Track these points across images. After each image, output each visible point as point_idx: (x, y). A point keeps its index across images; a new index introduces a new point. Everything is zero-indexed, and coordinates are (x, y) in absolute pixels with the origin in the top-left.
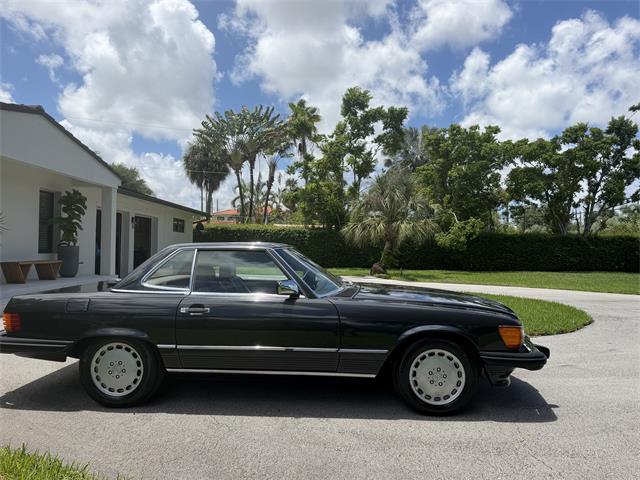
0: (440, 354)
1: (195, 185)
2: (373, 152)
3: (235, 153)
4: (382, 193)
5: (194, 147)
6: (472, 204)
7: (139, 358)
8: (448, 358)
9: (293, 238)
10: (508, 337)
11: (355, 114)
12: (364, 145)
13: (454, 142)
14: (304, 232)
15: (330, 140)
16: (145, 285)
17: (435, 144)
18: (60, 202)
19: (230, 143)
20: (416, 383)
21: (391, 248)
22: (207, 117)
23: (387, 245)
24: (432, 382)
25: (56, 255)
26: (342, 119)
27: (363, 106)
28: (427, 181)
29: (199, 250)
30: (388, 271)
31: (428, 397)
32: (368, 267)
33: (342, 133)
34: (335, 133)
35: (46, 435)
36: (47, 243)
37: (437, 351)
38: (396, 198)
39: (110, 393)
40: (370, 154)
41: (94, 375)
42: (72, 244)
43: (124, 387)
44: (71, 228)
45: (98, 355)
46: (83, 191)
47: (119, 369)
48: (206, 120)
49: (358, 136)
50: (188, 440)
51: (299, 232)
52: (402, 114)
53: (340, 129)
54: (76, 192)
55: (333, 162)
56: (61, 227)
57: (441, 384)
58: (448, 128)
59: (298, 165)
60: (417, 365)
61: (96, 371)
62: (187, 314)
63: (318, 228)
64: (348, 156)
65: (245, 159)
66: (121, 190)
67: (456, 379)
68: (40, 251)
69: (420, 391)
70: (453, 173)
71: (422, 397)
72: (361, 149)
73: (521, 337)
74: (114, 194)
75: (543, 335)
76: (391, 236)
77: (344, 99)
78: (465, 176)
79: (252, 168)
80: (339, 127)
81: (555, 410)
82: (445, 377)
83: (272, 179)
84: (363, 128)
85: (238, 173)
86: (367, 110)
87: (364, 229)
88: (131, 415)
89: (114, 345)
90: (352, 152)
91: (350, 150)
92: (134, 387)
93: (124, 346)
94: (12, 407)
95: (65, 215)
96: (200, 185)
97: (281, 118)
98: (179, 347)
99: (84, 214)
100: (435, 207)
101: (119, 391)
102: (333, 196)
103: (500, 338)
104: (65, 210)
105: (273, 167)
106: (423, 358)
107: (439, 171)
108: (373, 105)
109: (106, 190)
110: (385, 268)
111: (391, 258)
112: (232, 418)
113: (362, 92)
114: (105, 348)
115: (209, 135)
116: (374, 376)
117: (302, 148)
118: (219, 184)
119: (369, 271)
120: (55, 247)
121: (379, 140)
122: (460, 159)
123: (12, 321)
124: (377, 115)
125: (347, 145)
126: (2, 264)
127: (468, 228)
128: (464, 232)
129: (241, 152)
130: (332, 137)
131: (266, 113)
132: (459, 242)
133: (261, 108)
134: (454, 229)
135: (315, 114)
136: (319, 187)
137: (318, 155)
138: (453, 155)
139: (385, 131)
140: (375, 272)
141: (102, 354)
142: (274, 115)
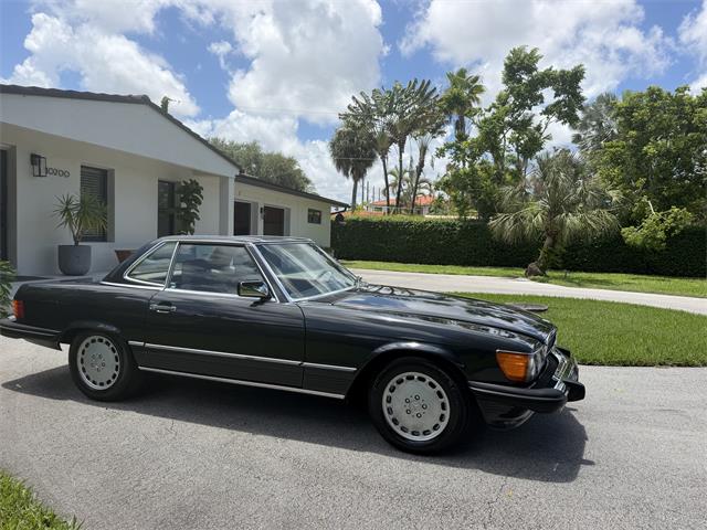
0: (420, 379)
1: (341, 173)
2: (543, 126)
3: (383, 135)
5: (340, 133)
6: (677, 191)
7: (117, 353)
8: (430, 384)
9: (441, 231)
11: (520, 80)
12: (530, 119)
13: (653, 109)
14: (454, 224)
15: (488, 115)
16: (127, 277)
17: (628, 112)
18: (179, 192)
19: (378, 127)
20: (390, 411)
21: (553, 245)
22: (354, 98)
23: (548, 241)
24: (408, 412)
26: (504, 87)
27: (530, 69)
28: (616, 160)
29: (181, 243)
30: (548, 273)
31: (405, 430)
32: (523, 265)
33: (503, 104)
34: (494, 106)
37: (417, 375)
38: (560, 183)
39: (94, 386)
40: (538, 128)
41: (80, 366)
43: (105, 381)
44: (189, 218)
45: (83, 346)
47: (103, 364)
49: (522, 106)
51: (448, 224)
52: (577, 75)
53: (502, 101)
54: (194, 182)
55: (490, 141)
56: (178, 217)
57: (419, 416)
58: (645, 91)
59: (448, 146)
60: (392, 390)
61: (82, 362)
62: (155, 311)
63: (471, 220)
64: (509, 133)
65: (392, 141)
66: (240, 179)
67: (438, 411)
69: (395, 422)
70: (650, 149)
71: (397, 429)
72: (527, 122)
73: (529, 368)
74: (232, 183)
76: (554, 231)
77: (506, 64)
78: (667, 154)
79: (401, 151)
80: (499, 98)
81: (583, 469)
82: (425, 407)
83: (422, 164)
84: (528, 96)
85: (383, 158)
86: (534, 73)
87: (516, 221)
89: (96, 338)
90: (515, 127)
91: (510, 125)
92: (113, 381)
93: (105, 340)
95: (184, 205)
96: (346, 174)
97: (438, 90)
98: (147, 345)
99: (200, 204)
100: (615, 195)
101: (101, 384)
102: (489, 182)
103: (497, 366)
104: (184, 200)
105: (424, 150)
106: (400, 381)
107: (630, 148)
108: (541, 67)
109: (224, 180)
110: (543, 269)
111: (552, 256)
113: (529, 52)
114: (88, 340)
115: (355, 117)
116: (342, 397)
117: (460, 126)
118: (365, 171)
119: (523, 272)
121: (547, 112)
122: (663, 131)
123: (18, 308)
124: (548, 79)
125: (507, 119)
126: (117, 252)
127: (669, 221)
128: (662, 226)
129: (389, 135)
130: (490, 110)
131: (421, 87)
132: (655, 239)
133: (416, 81)
134: (647, 223)
135: (477, 84)
136: (474, 171)
137: (474, 133)
138: (651, 127)
139: (557, 99)
140: (530, 274)
141: (87, 345)
142: (429, 89)
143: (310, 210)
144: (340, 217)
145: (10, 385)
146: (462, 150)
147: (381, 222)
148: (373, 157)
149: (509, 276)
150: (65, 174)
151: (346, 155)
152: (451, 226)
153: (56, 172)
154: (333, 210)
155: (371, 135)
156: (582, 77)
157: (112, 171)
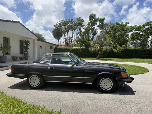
0: (107, 79)
1: (55, 38)
2: (97, 29)
3: (64, 30)
4: (99, 40)
5: (54, 29)
6: (122, 42)
7: (39, 79)
8: (109, 80)
9: (78, 51)
10: (123, 75)
11: (92, 20)
12: (94, 28)
13: (117, 26)
15: (87, 27)
16: (40, 62)
17: (112, 28)
18: (24, 43)
19: (63, 28)
20: (101, 85)
21: (101, 53)
22: (58, 22)
23: (100, 52)
24: (105, 85)
25: (24, 55)
26: (89, 21)
28: (110, 36)
29: (52, 55)
30: (100, 58)
31: (104, 89)
32: (95, 57)
33: (89, 25)
34: (87, 25)
35: (20, 94)
36: (21, 52)
37: (106, 78)
38: (102, 41)
39: (33, 86)
40: (96, 30)
41: (30, 82)
42: (27, 52)
43: (36, 85)
44: (26, 49)
45: (30, 78)
46: (29, 40)
47: (35, 81)
49: (93, 25)
50: (49, 96)
51: (79, 49)
52: (103, 19)
54: (28, 41)
55: (87, 32)
56: (24, 49)
57: (107, 86)
58: (116, 23)
59: (78, 33)
60: (101, 81)
61: (30, 81)
62: (49, 69)
63: (83, 48)
64: (90, 31)
67: (110, 85)
68: (20, 54)
69: (102, 87)
70: (117, 34)
71: (102, 89)
73: (126, 75)
74: (36, 41)
75: (136, 74)
76: (101, 50)
77: (90, 16)
78: (120, 35)
80: (88, 23)
81: (135, 92)
82: (108, 84)
83: (72, 36)
84: (94, 23)
85: (65, 35)
86: (95, 19)
87: (94, 48)
88: (38, 91)
89: (34, 75)
90: (92, 30)
91: (91, 29)
92: (38, 85)
93: (36, 76)
94: (13, 89)
95: (25, 46)
98: (48, 76)
99: (29, 45)
100: (112, 43)
101: (35, 85)
102: (87, 40)
103: (121, 75)
104: (25, 45)
105: (73, 34)
106: (103, 80)
107: (113, 34)
109: (34, 40)
110: (99, 58)
111: (101, 55)
112: (59, 92)
113: (94, 14)
114: (32, 76)
115: (58, 26)
116: (91, 83)
117: (80, 29)
118: (60, 38)
119: (95, 58)
120: (23, 53)
121: (98, 26)
122: (119, 31)
123: (12, 70)
124: (98, 20)
125: (90, 28)
126: (12, 57)
127: (122, 48)
128: (120, 49)
130: (87, 26)
132: (119, 51)
133: (70, 19)
134: (118, 48)
135: (83, 20)
136: (84, 38)
137: (83, 30)
138: (117, 30)
139: (100, 24)
140: (97, 59)
141: (31, 77)
142: (73, 21)
143: (50, 46)
144: (56, 48)
145: (10, 88)
146: (81, 34)
148: (62, 35)
149: (93, 59)
151: (56, 34)
154: (55, 46)
156: (104, 20)
157: (10, 38)
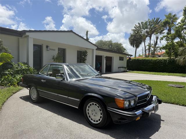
0: (95, 105)
1: (132, 46)
3: (144, 35)
5: (132, 35)
7: (36, 92)
8: (98, 107)
9: (162, 62)
14: (166, 60)
18: (82, 53)
19: (143, 33)
20: (88, 113)
22: (135, 25)
24: (92, 114)
26: (183, 17)
31: (92, 119)
34: (179, 23)
37: (95, 103)
44: (84, 60)
48: (135, 26)
51: (164, 60)
53: (183, 21)
54: (85, 51)
59: (164, 37)
60: (89, 107)
61: (31, 93)
63: (172, 59)
65: (147, 36)
67: (100, 115)
69: (90, 117)
71: (90, 119)
73: (124, 104)
77: (184, 10)
79: (150, 39)
82: (96, 113)
83: (157, 42)
85: (144, 41)
93: (35, 88)
95: (83, 57)
96: (133, 47)
97: (162, 21)
101: (34, 99)
103: (115, 103)
105: (157, 38)
106: (91, 105)
109: (93, 50)
114: (32, 88)
116: (77, 108)
117: (169, 30)
118: (139, 45)
129: (146, 34)
131: (157, 20)
133: (155, 19)
135: (175, 17)
136: (173, 43)
137: (173, 32)
142: (159, 20)
143: (120, 57)
144: (130, 59)
146: (169, 38)
147: (143, 60)
148: (141, 41)
150: (54, 50)
151: (133, 41)
152: (165, 60)
153: (52, 50)
154: (127, 57)
155: (140, 35)
157: (66, 49)
